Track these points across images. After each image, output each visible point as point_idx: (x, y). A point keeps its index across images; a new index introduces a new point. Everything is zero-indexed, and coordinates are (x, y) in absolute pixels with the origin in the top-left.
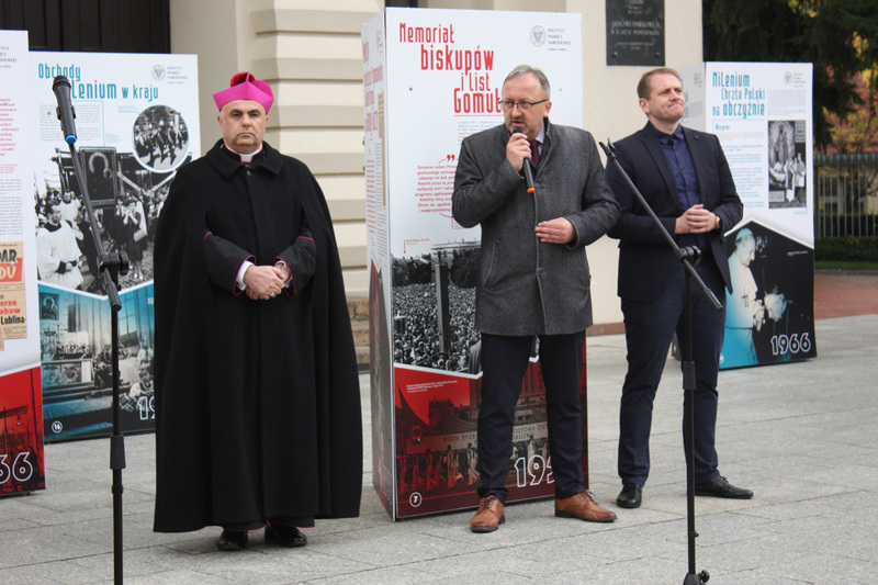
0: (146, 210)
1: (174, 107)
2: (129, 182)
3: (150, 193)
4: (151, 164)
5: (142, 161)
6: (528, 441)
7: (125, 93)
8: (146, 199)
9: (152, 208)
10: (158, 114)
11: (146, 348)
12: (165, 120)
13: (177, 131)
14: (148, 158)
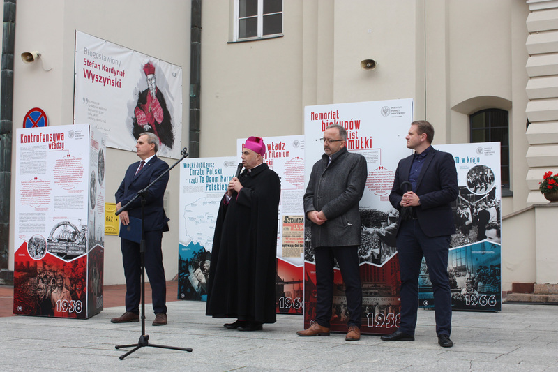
0: (472, 211)
1: (487, 166)
2: (464, 199)
3: (474, 204)
4: (475, 191)
5: (471, 190)
6: (375, 306)
7: (463, 161)
8: (472, 207)
9: (475, 211)
10: (480, 169)
11: (470, 273)
12: (483, 172)
13: (489, 176)
14: (473, 189)
